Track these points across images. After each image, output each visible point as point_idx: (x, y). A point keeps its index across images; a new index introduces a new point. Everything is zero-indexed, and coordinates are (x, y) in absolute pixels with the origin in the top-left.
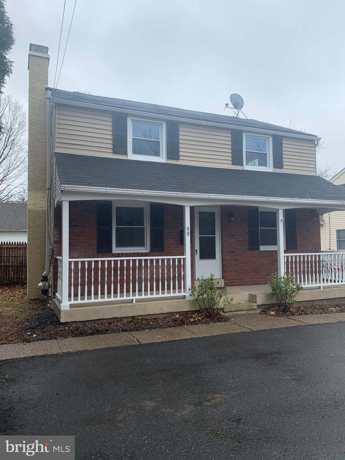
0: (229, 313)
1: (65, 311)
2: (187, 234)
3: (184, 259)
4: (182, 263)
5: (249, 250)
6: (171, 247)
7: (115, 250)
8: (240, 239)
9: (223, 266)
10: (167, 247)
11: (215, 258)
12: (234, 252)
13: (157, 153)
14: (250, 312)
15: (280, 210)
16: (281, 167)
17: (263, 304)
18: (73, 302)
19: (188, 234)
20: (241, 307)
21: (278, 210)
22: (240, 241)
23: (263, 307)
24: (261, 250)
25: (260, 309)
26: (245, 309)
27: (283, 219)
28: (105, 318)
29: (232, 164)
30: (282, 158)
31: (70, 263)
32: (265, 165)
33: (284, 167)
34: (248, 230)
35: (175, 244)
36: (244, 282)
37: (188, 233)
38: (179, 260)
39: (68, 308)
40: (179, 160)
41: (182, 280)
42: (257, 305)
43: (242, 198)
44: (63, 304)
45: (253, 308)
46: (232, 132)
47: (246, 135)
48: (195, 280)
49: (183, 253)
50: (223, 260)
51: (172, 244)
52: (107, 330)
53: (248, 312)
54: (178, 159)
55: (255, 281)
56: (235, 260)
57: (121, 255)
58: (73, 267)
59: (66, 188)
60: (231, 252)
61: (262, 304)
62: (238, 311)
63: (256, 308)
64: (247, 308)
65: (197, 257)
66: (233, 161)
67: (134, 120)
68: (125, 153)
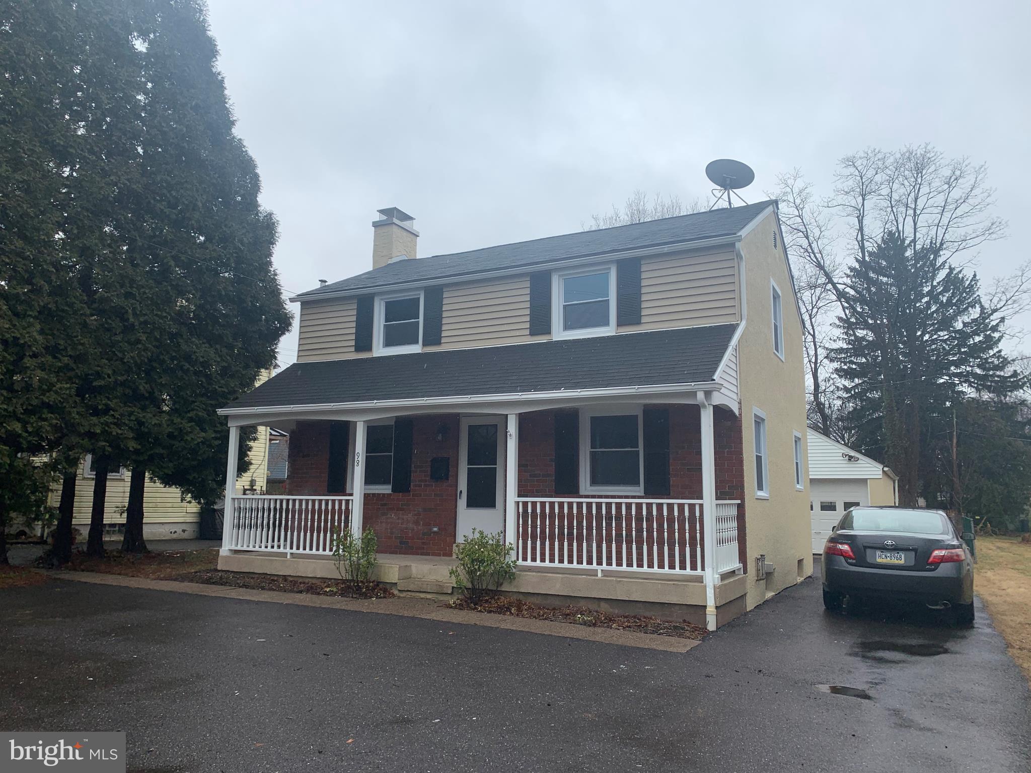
1: (223, 557)
4: (350, 507)
6: (420, 486)
10: (415, 485)
11: (495, 506)
15: (509, 416)
16: (637, 322)
18: (234, 547)
19: (358, 464)
30: (638, 303)
33: (646, 319)
35: (426, 481)
39: (226, 554)
40: (443, 344)
42: (453, 587)
44: (224, 548)
45: (445, 590)
46: (531, 277)
47: (559, 276)
48: (455, 543)
51: (421, 481)
54: (438, 343)
62: (420, 592)
63: (450, 592)
64: (435, 589)
65: (462, 503)
66: (530, 329)
67: (385, 299)
68: (369, 348)
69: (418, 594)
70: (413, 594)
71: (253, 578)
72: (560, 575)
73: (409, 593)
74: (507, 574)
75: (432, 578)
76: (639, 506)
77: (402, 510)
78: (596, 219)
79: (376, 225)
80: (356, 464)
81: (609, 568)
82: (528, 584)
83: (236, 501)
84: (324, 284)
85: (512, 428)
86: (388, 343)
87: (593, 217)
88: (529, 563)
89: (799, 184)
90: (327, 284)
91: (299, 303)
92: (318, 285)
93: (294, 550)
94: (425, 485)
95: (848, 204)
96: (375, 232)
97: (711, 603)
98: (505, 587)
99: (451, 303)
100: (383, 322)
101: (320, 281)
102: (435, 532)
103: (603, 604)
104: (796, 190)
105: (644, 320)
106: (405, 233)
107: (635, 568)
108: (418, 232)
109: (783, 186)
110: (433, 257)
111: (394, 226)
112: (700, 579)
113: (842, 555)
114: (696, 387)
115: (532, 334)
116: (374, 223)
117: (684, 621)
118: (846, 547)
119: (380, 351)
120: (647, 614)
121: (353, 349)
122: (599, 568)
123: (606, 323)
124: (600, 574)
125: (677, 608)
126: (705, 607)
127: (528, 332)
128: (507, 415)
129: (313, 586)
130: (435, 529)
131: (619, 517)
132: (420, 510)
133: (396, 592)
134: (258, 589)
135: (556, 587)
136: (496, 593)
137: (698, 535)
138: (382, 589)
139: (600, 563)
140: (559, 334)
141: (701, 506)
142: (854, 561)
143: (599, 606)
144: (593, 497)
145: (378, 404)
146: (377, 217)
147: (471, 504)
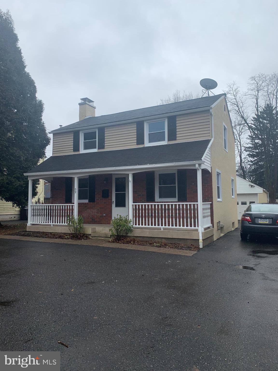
4: (73, 208)
5: (147, 201)
8: (140, 194)
10: (97, 200)
11: (125, 206)
16: (175, 139)
18: (32, 223)
30: (176, 132)
34: (146, 188)
35: (100, 198)
39: (29, 225)
40: (105, 149)
45: (108, 236)
46: (137, 123)
62: (99, 237)
63: (110, 237)
64: (104, 236)
65: (114, 205)
66: (137, 142)
67: (83, 132)
68: (78, 150)
69: (98, 238)
70: (97, 238)
71: (39, 234)
72: (148, 230)
73: (95, 238)
74: (130, 230)
75: (104, 232)
76: (176, 205)
77: (93, 208)
78: (162, 101)
79: (80, 104)
80: (75, 192)
81: (165, 227)
82: (137, 233)
83: (32, 206)
84: (61, 127)
85: (131, 178)
86: (85, 148)
87: (161, 100)
88: (137, 226)
89: (235, 87)
90: (62, 127)
91: (52, 134)
92: (59, 127)
93: (54, 223)
94: (100, 200)
95: (253, 94)
96: (80, 107)
97: (201, 238)
98: (129, 235)
99: (107, 133)
100: (83, 141)
101: (60, 125)
102: (104, 216)
103: (163, 240)
104: (234, 89)
105: (177, 138)
106: (91, 107)
107: (174, 227)
108: (96, 107)
109: (229, 88)
110: (101, 116)
111: (87, 105)
112: (197, 230)
113: (247, 221)
114: (196, 162)
115: (137, 144)
116: (79, 103)
117: (192, 245)
118: (248, 218)
119: (82, 151)
120: (179, 242)
121: (72, 151)
122: (162, 227)
123: (164, 140)
124: (162, 229)
125: (189, 240)
126: (199, 240)
127: (136, 144)
128: (129, 174)
129: (61, 236)
130: (104, 215)
131: (169, 209)
132: (99, 208)
133: (91, 237)
134: (41, 237)
135: (147, 234)
136: (126, 237)
137: (196, 215)
138: (86, 236)
139: (162, 225)
140: (147, 144)
141: (197, 205)
142: (251, 223)
143: (162, 240)
144: (160, 202)
145: (82, 171)
146: (80, 101)
147: (117, 206)
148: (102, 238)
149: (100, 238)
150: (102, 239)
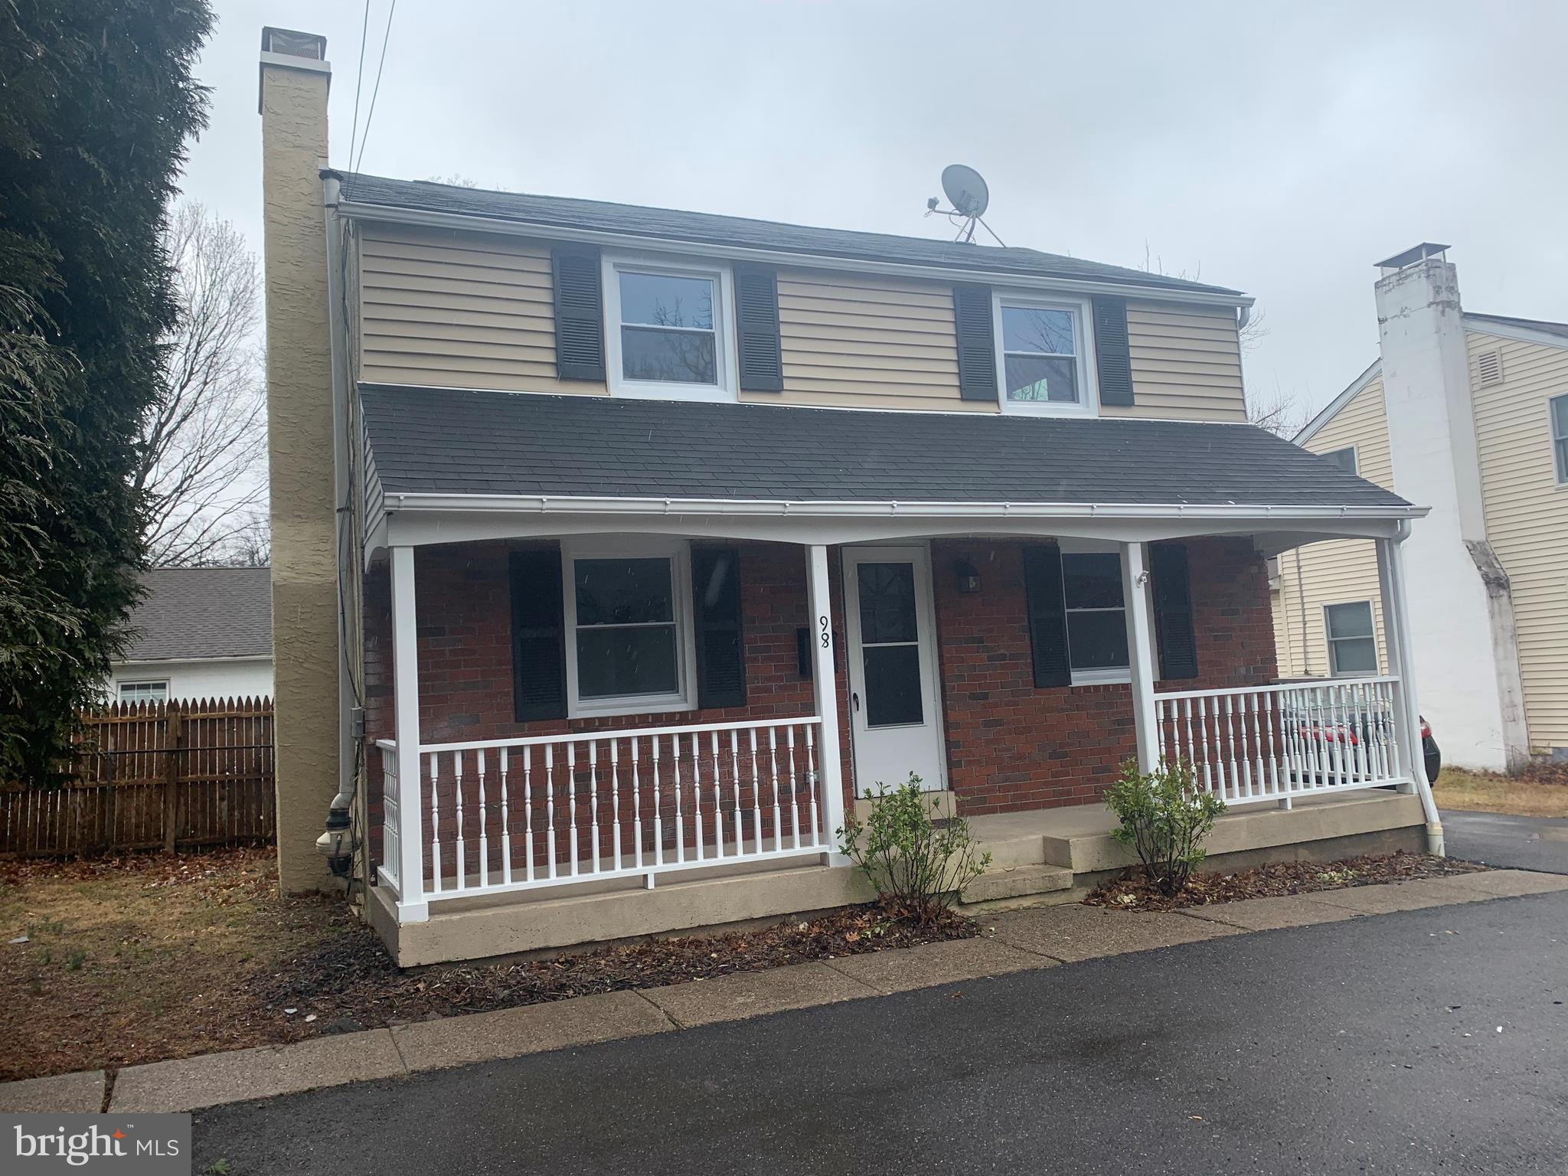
0: (979, 907)
1: (413, 927)
2: (820, 642)
3: (817, 728)
4: (810, 742)
5: (1035, 687)
6: (768, 690)
7: (578, 707)
8: (1002, 651)
9: (948, 744)
10: (756, 690)
11: (922, 720)
12: (985, 697)
13: (706, 374)
14: (1051, 900)
15: (1131, 546)
16: (1128, 402)
17: (1092, 871)
18: (439, 893)
19: (826, 641)
20: (1019, 885)
21: (1124, 545)
22: (1003, 657)
23: (1094, 879)
24: (1075, 684)
25: (1083, 888)
26: (1034, 892)
27: (1143, 575)
28: (552, 944)
29: (962, 399)
30: (1127, 371)
31: (425, 758)
32: (1073, 398)
33: (1138, 400)
34: (1026, 619)
35: (780, 678)
36: (1025, 796)
37: (825, 637)
38: (800, 730)
39: (424, 917)
40: (784, 393)
41: (813, 800)
42: (1074, 874)
43: (1001, 510)
44: (406, 904)
45: (1061, 884)
46: (954, 290)
47: (1002, 300)
48: (857, 798)
49: (810, 709)
50: (948, 726)
51: (770, 679)
52: (562, 987)
53: (1041, 900)
54: (778, 390)
55: (1061, 793)
56: (988, 724)
57: (597, 724)
58: (434, 774)
59: (405, 503)
60: (973, 697)
61: (1089, 870)
63: (1069, 884)
65: (860, 718)
66: (961, 388)
68: (597, 376)
72: (1245, 818)
81: (1295, 793)
85: (1140, 567)
99: (796, 309)
105: (1136, 401)
115: (964, 399)
124: (1289, 806)
125: (1388, 835)
126: (1428, 826)
127: (956, 393)
128: (1127, 544)
133: (956, 910)
140: (1011, 404)
141: (1395, 684)
147: (877, 718)
148: (1026, 903)
149: (1013, 904)
150: (1028, 908)
